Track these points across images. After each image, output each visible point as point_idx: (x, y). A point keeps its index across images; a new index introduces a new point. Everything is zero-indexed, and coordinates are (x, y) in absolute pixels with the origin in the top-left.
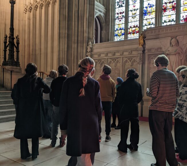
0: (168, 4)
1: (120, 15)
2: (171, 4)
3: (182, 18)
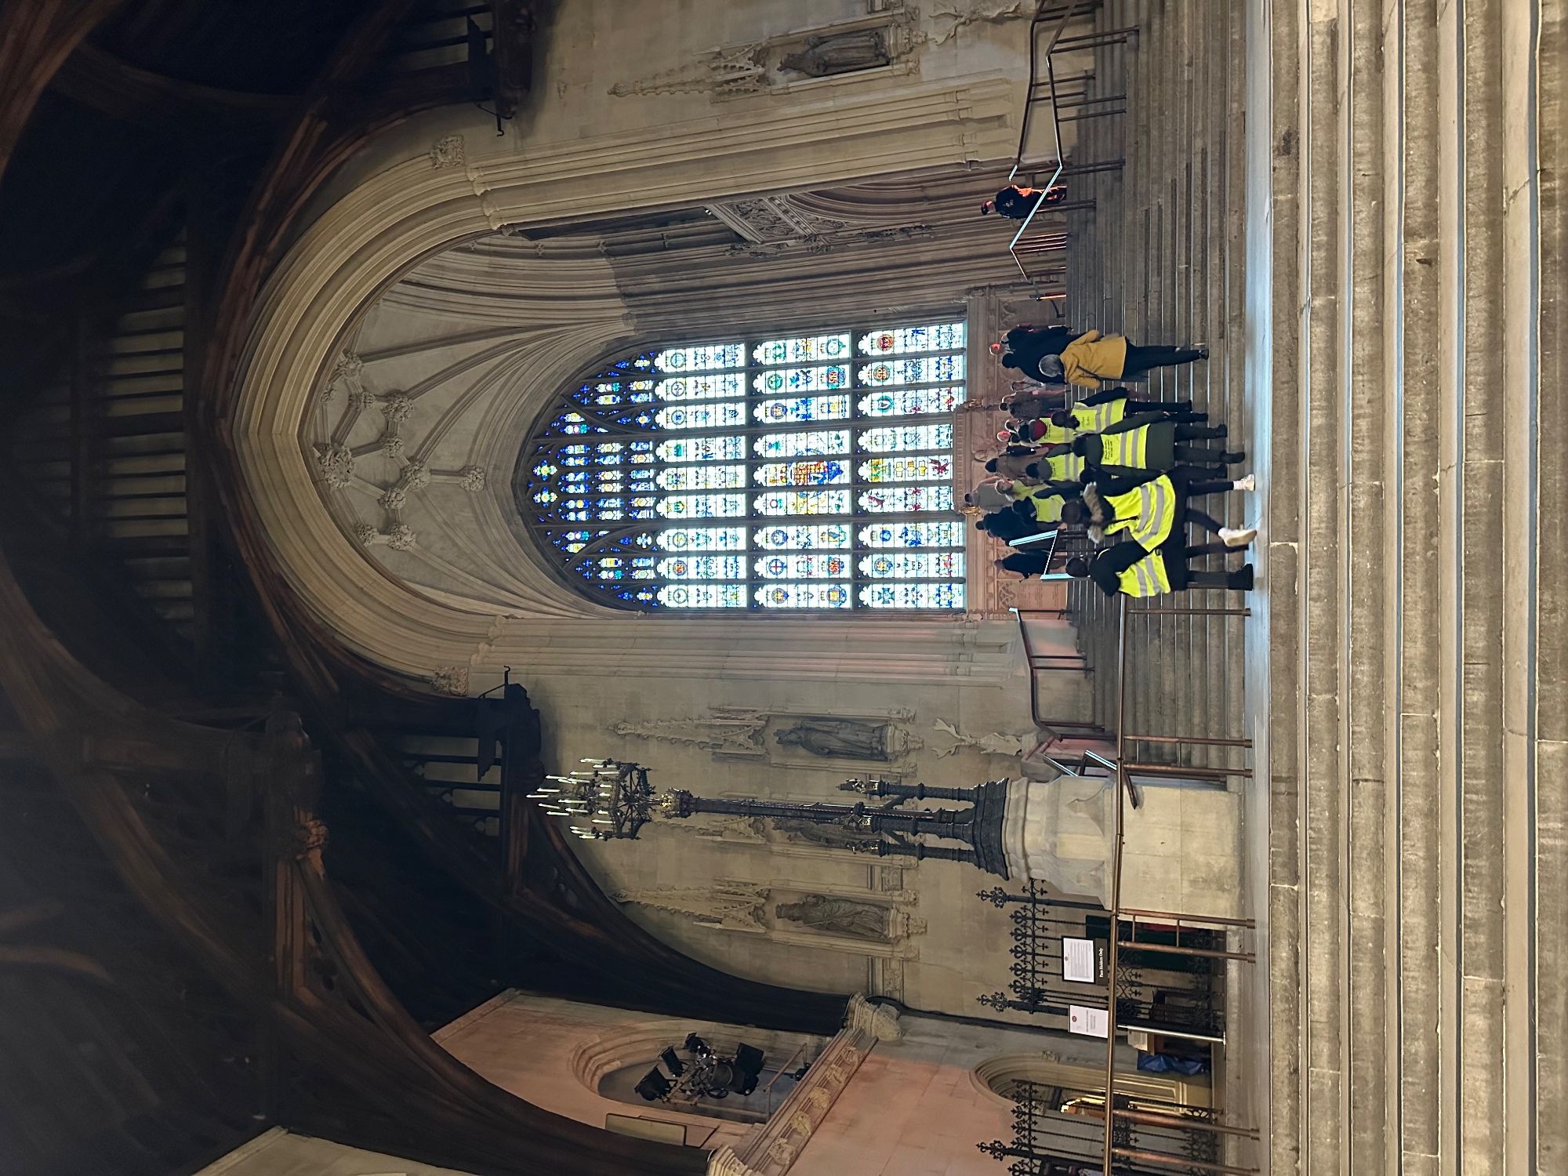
0: (907, 502)
1: (910, 598)
3: (936, 478)
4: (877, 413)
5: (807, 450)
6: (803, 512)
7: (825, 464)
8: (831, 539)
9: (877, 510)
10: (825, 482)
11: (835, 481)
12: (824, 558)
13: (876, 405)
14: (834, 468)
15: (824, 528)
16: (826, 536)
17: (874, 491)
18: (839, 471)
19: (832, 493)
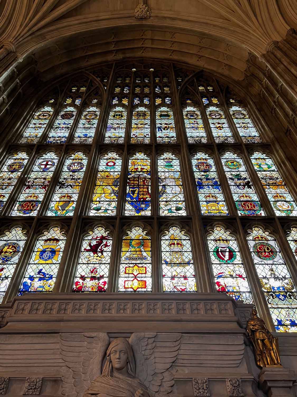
0: (88, 280)
2: (94, 282)
4: (211, 246)
5: (164, 186)
6: (98, 183)
7: (148, 199)
8: (61, 204)
9: (85, 245)
10: (129, 199)
11: (128, 206)
12: (41, 198)
13: (222, 244)
14: (143, 206)
15: (75, 197)
16: (66, 199)
17: (110, 243)
18: (139, 210)
19: (114, 204)
